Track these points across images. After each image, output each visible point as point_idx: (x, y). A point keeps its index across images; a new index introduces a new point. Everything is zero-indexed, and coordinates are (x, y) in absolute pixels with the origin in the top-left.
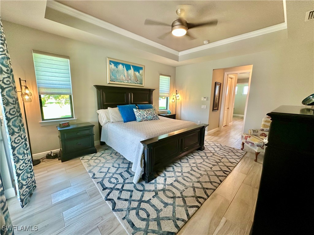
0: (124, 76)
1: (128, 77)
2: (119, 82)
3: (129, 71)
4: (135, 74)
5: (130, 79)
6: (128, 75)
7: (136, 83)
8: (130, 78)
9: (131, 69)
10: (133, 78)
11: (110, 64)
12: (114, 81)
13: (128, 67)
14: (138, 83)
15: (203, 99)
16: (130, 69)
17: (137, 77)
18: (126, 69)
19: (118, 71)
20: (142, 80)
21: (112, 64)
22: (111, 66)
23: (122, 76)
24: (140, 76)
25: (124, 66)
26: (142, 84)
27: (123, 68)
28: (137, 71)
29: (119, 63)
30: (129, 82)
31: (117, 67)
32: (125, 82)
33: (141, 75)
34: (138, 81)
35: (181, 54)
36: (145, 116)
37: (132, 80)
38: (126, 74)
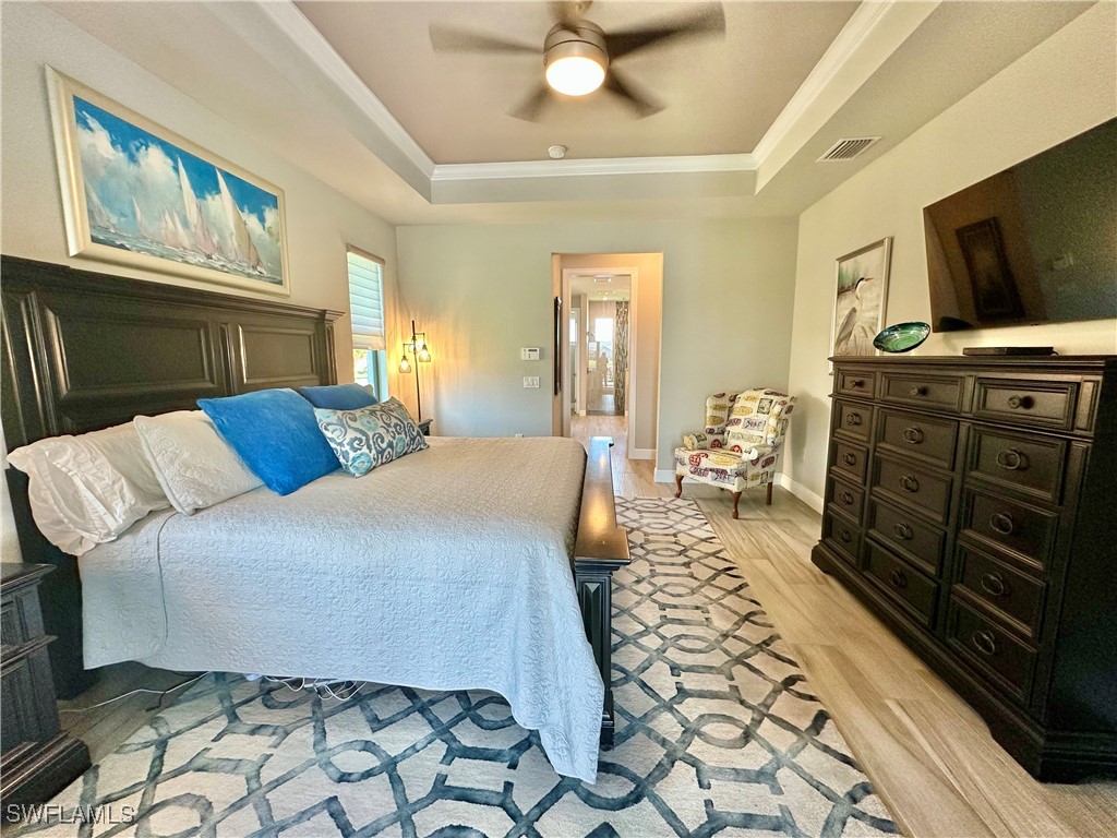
0: (185, 224)
1: (207, 232)
2: (153, 254)
3: (209, 197)
4: (241, 225)
5: (220, 250)
6: (207, 224)
7: (251, 271)
8: (215, 239)
9: (218, 191)
10: (233, 243)
11: (81, 121)
12: (122, 247)
13: (203, 177)
14: (260, 277)
15: (525, 355)
16: (217, 189)
17: (254, 240)
18: (194, 187)
19: (140, 186)
20: (277, 263)
23: (171, 225)
24: (267, 236)
25: (175, 161)
26: (280, 283)
27: (173, 174)
28: (251, 212)
29: (146, 139)
30: (217, 265)
31: (132, 159)
32: (190, 259)
33: (271, 234)
34: (259, 261)
35: (440, 174)
36: (386, 441)
37: (231, 256)
38: (193, 216)
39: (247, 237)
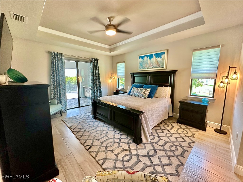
0: (148, 64)
1: (151, 63)
2: (144, 69)
3: (152, 59)
4: (156, 60)
5: (152, 65)
7: (157, 67)
10: (155, 64)
11: (139, 58)
12: (141, 69)
14: (159, 67)
16: (153, 57)
17: (159, 62)
18: (150, 59)
19: (144, 61)
20: (163, 64)
21: (140, 58)
22: (140, 60)
24: (162, 60)
25: (148, 57)
26: (164, 67)
28: (158, 57)
29: (144, 56)
30: (152, 68)
31: (143, 59)
32: (148, 68)
34: (159, 65)
37: (154, 66)
38: (149, 62)
39: (157, 62)
